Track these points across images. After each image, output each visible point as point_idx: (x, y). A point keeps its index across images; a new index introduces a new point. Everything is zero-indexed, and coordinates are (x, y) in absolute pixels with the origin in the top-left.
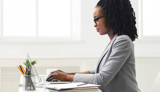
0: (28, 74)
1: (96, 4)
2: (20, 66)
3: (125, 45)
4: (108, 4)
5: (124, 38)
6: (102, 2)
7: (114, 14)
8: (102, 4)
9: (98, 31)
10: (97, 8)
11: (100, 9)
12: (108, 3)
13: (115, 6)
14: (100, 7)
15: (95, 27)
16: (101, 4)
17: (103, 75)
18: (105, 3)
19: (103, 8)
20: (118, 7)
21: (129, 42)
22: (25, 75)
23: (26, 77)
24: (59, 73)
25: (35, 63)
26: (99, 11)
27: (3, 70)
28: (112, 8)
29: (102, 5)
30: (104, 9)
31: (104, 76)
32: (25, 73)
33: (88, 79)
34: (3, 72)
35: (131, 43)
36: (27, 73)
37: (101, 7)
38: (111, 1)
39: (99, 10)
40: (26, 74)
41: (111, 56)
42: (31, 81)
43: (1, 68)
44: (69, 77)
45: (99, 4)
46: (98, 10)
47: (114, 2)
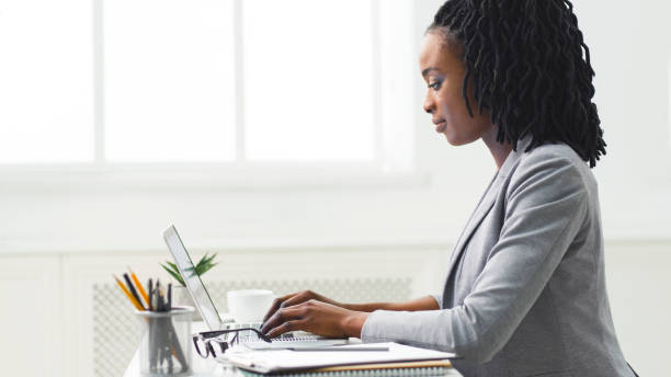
0: (159, 309)
1: (431, 20)
2: (126, 277)
3: (559, 182)
4: (478, 15)
5: (552, 157)
6: (454, 7)
7: (497, 57)
8: (454, 15)
9: (441, 130)
10: (433, 33)
11: (444, 37)
12: (477, 12)
13: (505, 24)
14: (447, 29)
15: (429, 111)
16: (451, 17)
17: (477, 308)
18: (467, 11)
19: (456, 32)
20: (518, 27)
21: (573, 172)
22: (148, 313)
23: (150, 320)
24: (310, 304)
25: (211, 266)
26: (443, 46)
27: (101, 298)
28: (491, 33)
29: (453, 22)
30: (460, 36)
31: (480, 313)
32: (146, 306)
33: (421, 328)
34: (101, 303)
35: (582, 174)
36: (154, 304)
37: (451, 29)
38: (486, 3)
39: (441, 42)
40: (151, 309)
41: (507, 231)
42: (170, 334)
43: (96, 287)
44: (349, 319)
45: (442, 18)
46: (436, 41)
47: (500, 5)
